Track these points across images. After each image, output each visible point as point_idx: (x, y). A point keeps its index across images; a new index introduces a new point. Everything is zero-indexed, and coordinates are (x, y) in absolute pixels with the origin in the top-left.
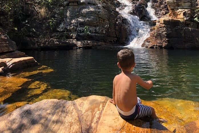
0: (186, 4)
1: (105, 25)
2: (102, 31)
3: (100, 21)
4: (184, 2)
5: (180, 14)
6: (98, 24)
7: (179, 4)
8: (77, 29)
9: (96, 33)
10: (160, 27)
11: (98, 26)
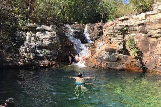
0: (120, 36)
1: (58, 49)
2: (56, 53)
3: (55, 45)
4: (119, 35)
5: (116, 43)
6: (53, 47)
7: (115, 35)
8: (35, 51)
9: (51, 55)
10: (102, 53)
11: (53, 49)
